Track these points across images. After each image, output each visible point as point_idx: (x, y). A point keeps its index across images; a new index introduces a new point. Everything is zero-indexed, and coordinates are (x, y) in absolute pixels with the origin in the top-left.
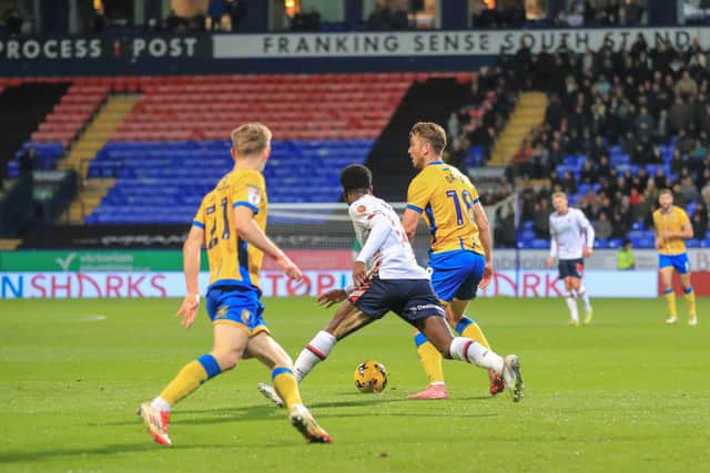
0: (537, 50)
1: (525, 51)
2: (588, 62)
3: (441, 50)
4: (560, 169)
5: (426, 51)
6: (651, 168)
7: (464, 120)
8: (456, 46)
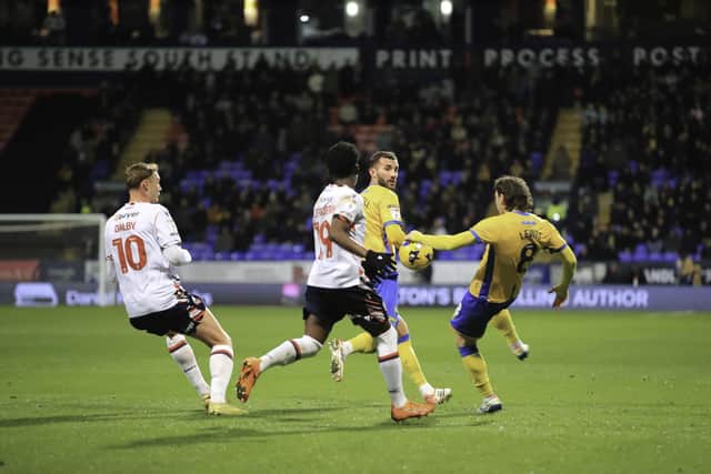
0: (160, 66)
1: (148, 68)
2: (210, 80)
3: (65, 65)
4: (184, 183)
5: (51, 66)
6: (271, 183)
7: (88, 135)
8: (80, 62)
